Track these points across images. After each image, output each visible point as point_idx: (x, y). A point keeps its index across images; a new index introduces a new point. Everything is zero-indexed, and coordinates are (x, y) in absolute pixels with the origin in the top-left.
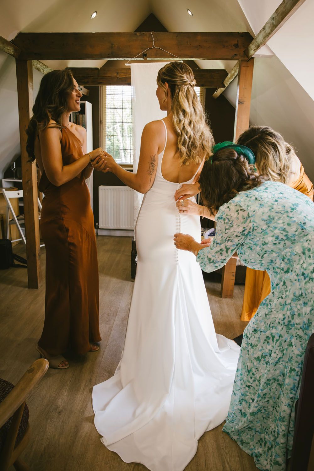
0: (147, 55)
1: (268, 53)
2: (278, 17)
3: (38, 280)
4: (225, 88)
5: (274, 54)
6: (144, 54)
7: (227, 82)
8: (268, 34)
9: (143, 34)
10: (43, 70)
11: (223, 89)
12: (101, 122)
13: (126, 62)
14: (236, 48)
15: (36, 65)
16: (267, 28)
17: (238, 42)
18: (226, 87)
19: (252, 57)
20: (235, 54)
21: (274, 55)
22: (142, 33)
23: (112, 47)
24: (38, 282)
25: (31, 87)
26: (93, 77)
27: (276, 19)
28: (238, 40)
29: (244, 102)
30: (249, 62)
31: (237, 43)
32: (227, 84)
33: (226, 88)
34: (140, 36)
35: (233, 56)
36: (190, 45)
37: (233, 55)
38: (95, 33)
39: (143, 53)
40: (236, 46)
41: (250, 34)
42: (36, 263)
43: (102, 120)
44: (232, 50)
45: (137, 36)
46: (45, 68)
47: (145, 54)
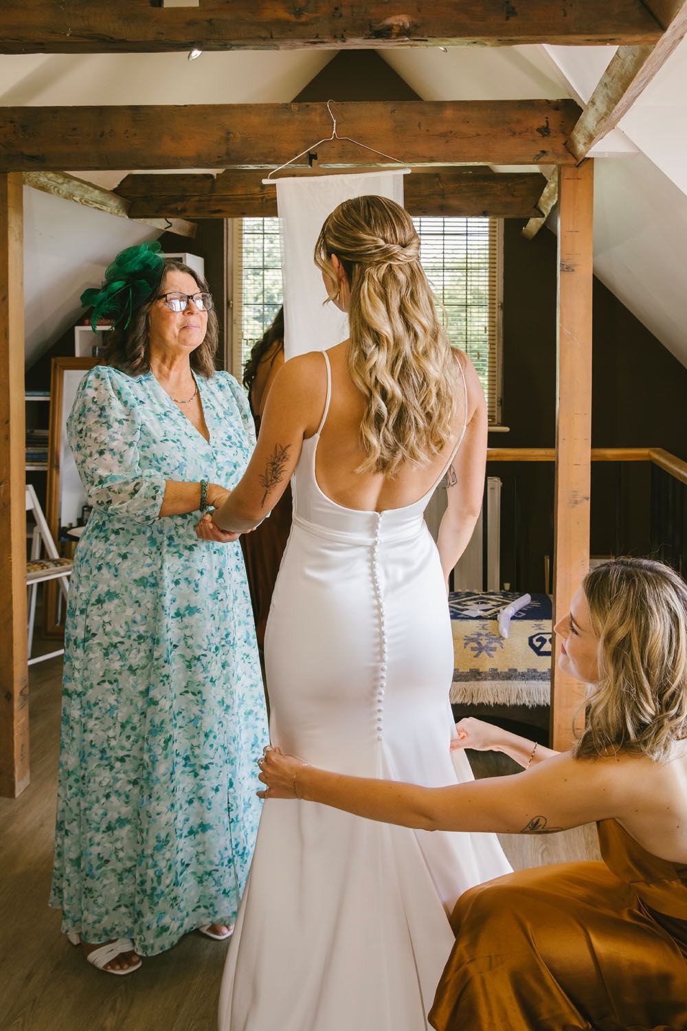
0: (319, 157)
1: (622, 148)
2: (614, 84)
3: (17, 769)
4: (544, 219)
5: (639, 150)
6: (310, 155)
7: (545, 206)
8: (603, 115)
9: (307, 106)
10: (56, 189)
11: (541, 220)
12: (228, 304)
13: (265, 173)
14: (544, 136)
15: (36, 179)
16: (598, 103)
17: (547, 122)
18: (546, 216)
19: (587, 156)
20: (544, 152)
21: (640, 153)
22: (304, 104)
23: (228, 139)
24: (16, 776)
25: (18, 236)
26: (197, 198)
27: (611, 87)
28: (547, 118)
29: (575, 265)
30: (582, 169)
31: (545, 124)
32: (546, 209)
33: (547, 219)
34: (299, 111)
35: (538, 155)
36: (427, 130)
37: (539, 153)
38: (185, 106)
39: (309, 152)
40: (545, 131)
41: (576, 103)
42: (12, 717)
43: (232, 300)
44: (534, 141)
45: (292, 111)
46: (63, 184)
47: (314, 153)
